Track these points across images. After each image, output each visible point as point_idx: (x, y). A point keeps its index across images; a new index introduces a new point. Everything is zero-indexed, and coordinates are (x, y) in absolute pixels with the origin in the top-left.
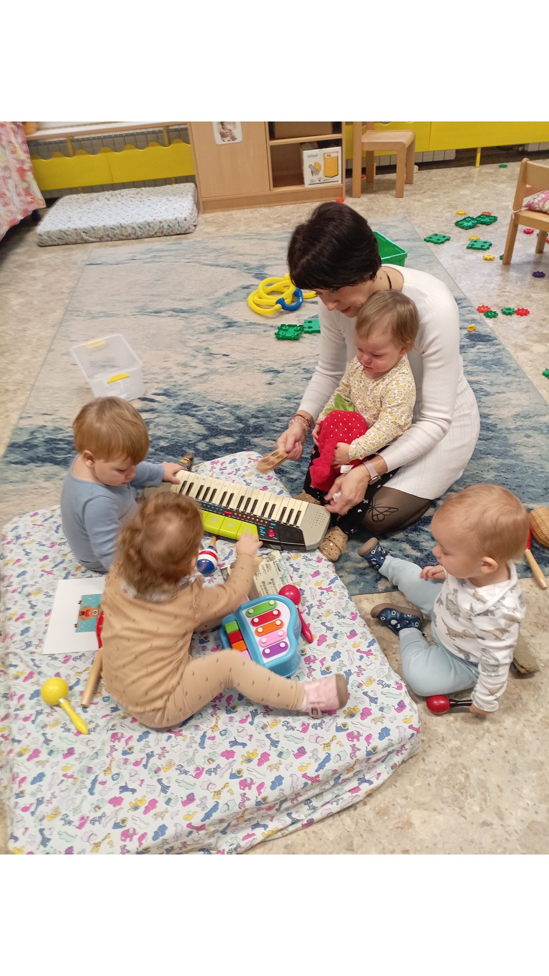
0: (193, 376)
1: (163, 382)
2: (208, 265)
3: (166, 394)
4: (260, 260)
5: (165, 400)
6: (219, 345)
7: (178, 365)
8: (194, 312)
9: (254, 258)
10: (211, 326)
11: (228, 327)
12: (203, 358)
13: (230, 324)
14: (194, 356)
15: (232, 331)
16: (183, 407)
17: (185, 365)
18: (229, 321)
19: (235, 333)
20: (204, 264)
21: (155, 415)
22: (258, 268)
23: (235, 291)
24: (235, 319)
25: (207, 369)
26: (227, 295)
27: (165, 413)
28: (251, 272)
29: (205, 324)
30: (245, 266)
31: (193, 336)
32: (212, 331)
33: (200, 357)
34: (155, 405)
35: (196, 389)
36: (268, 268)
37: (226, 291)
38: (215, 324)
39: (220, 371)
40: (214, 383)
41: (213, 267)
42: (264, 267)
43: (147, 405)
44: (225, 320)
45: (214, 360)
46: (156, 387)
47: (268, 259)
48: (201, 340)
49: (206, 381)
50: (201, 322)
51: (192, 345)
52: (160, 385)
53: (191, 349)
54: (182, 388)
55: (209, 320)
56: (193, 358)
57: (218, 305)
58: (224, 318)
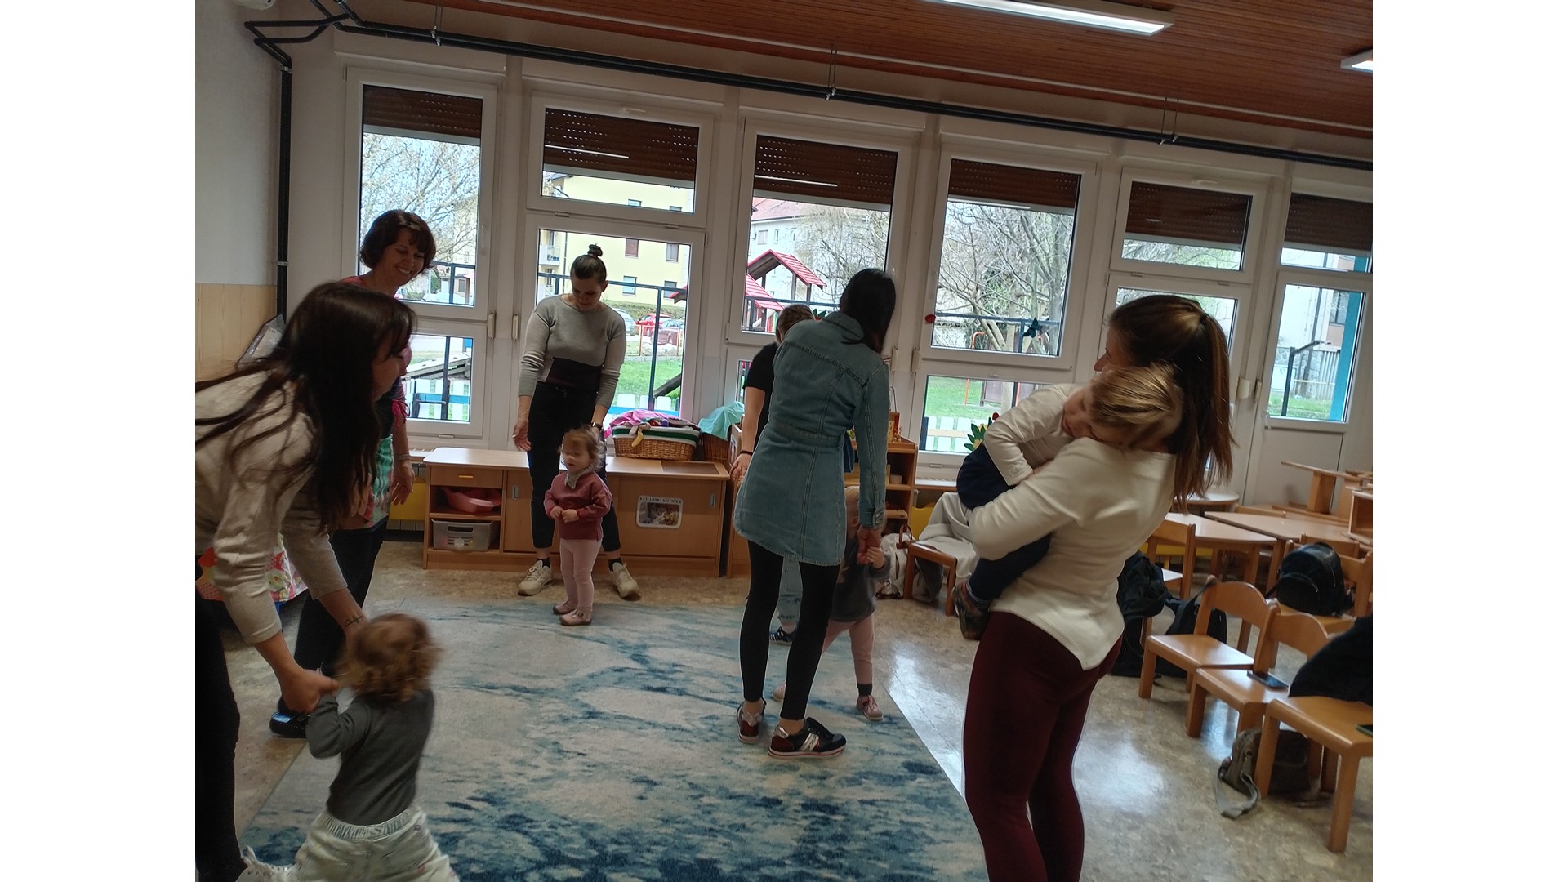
0: (531, 778)
1: (485, 782)
2: (570, 636)
3: (489, 799)
4: (639, 638)
5: (486, 808)
6: (573, 740)
7: (511, 761)
8: (542, 693)
9: (632, 634)
10: (564, 714)
11: (589, 718)
12: (549, 755)
13: (592, 715)
14: (537, 752)
15: (592, 724)
16: (511, 820)
17: (521, 762)
18: (591, 710)
19: (597, 727)
20: (564, 634)
21: (469, 828)
22: (638, 647)
23: (602, 673)
24: (599, 709)
25: (553, 770)
26: (592, 676)
27: (483, 826)
28: (627, 651)
29: (558, 711)
30: (619, 643)
31: (538, 724)
32: (565, 720)
33: (545, 753)
34: (470, 814)
35: (533, 796)
36: (650, 649)
37: (590, 671)
38: (569, 712)
39: (571, 775)
40: (560, 790)
41: (576, 639)
42: (645, 647)
43: (459, 812)
44: (585, 709)
45: (565, 760)
46: (474, 789)
47: (651, 638)
48: (549, 731)
49: (550, 786)
50: (551, 707)
51: (534, 736)
52: (481, 787)
53: (532, 741)
54: (514, 793)
55: (562, 706)
56: (534, 755)
57: (579, 688)
58: (585, 705)
